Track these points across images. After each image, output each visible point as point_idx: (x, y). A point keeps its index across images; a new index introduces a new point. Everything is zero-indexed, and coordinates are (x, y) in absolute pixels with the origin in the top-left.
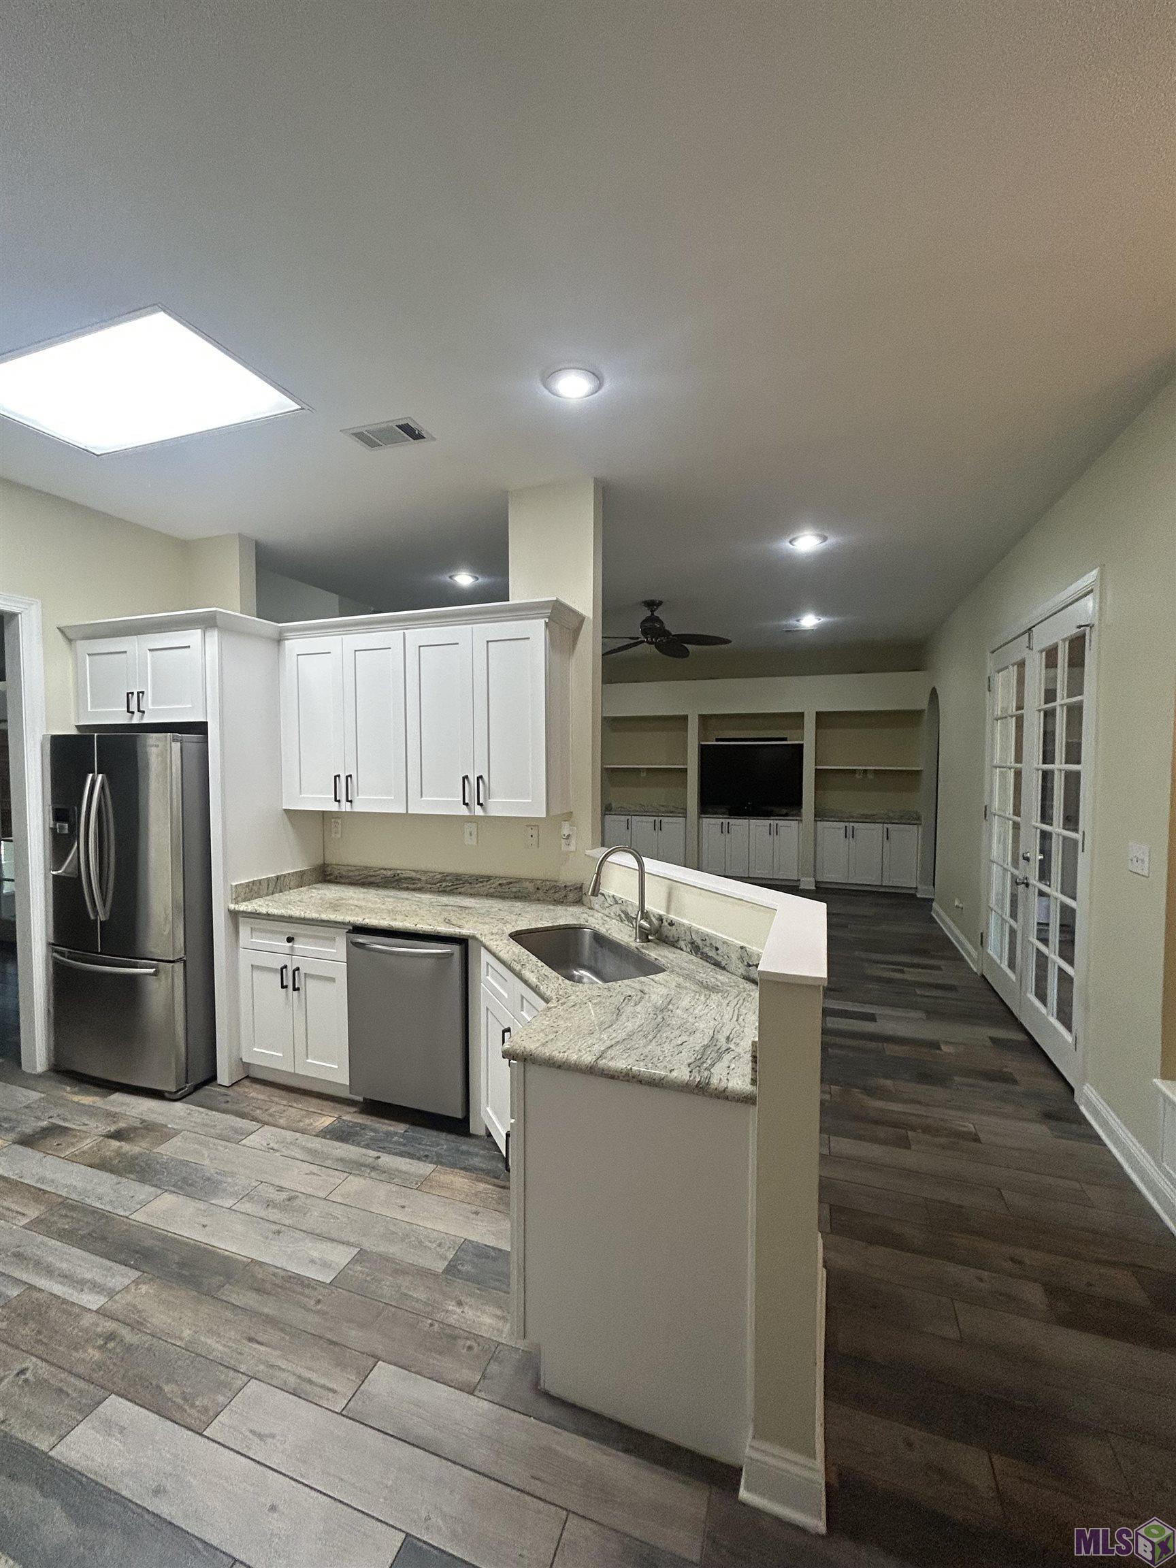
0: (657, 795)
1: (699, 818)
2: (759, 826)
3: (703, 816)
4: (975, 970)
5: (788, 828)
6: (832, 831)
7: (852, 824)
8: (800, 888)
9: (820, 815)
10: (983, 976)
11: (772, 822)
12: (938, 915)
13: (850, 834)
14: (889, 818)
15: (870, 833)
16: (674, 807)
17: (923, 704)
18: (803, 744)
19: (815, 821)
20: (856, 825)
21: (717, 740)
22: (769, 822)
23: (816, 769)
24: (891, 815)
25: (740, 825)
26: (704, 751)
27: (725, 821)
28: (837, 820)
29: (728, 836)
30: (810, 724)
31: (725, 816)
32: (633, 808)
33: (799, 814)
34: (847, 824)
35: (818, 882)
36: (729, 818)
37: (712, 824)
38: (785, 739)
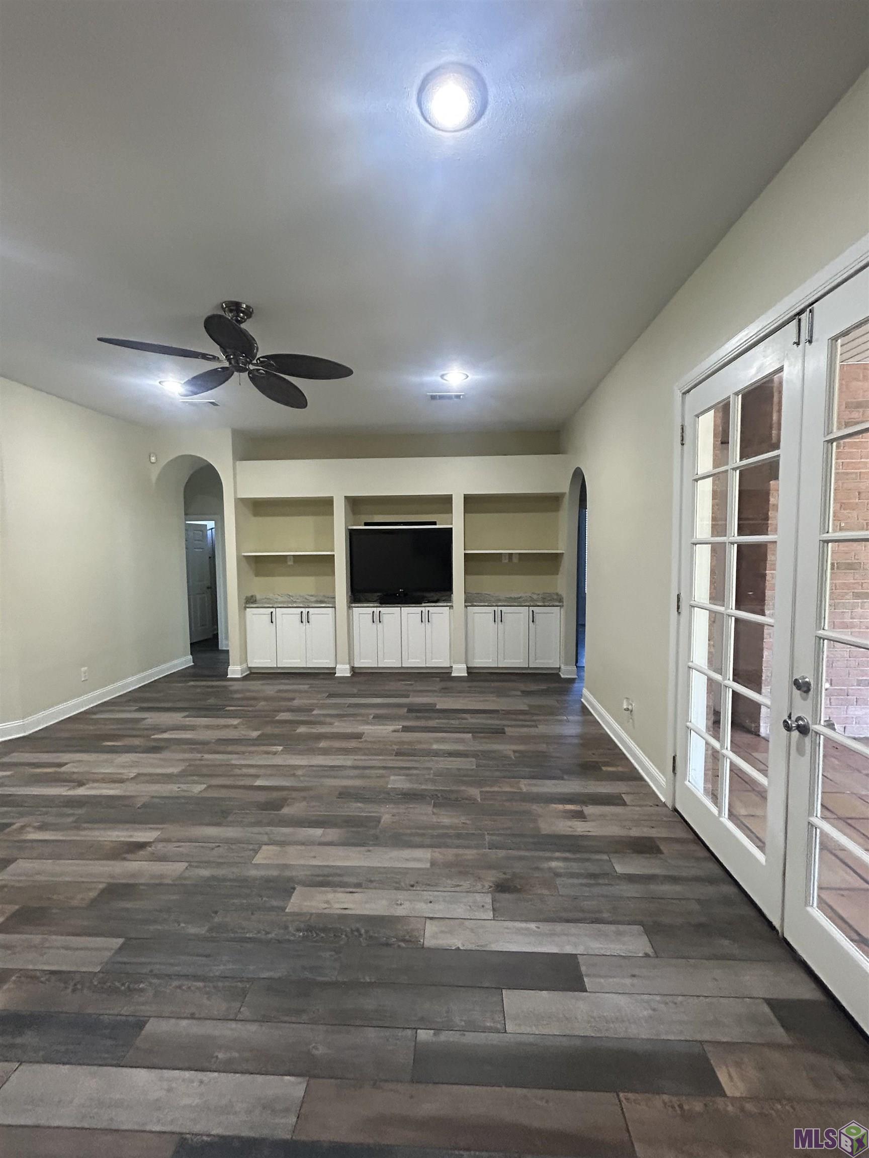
0: (305, 584)
1: (349, 607)
2: (410, 614)
3: (353, 605)
4: (663, 800)
5: (439, 613)
6: (482, 615)
7: (500, 608)
8: (453, 675)
9: (471, 600)
10: (676, 810)
11: (423, 609)
12: (588, 701)
13: (498, 619)
14: (532, 600)
15: (517, 616)
16: (324, 596)
17: (563, 486)
18: (452, 528)
19: (466, 606)
20: (503, 609)
21: (366, 524)
22: (420, 609)
23: (465, 554)
24: (535, 597)
25: (392, 614)
26: (353, 535)
27: (377, 610)
28: (486, 604)
29: (380, 625)
30: (458, 506)
31: (376, 605)
32: (280, 599)
33: (448, 599)
34: (496, 608)
35: (471, 668)
36: (379, 607)
37: (363, 613)
38: (435, 523)
